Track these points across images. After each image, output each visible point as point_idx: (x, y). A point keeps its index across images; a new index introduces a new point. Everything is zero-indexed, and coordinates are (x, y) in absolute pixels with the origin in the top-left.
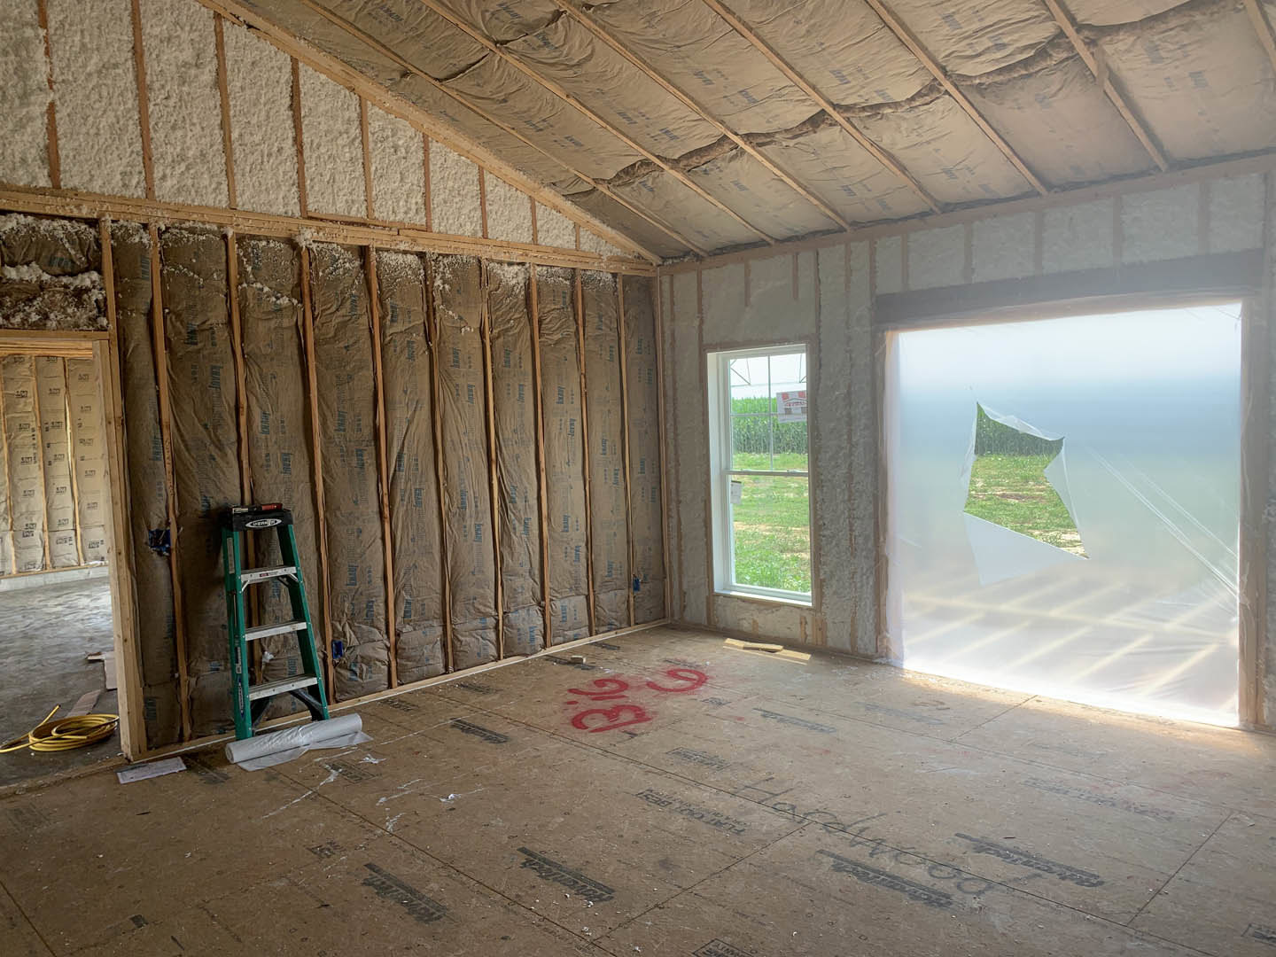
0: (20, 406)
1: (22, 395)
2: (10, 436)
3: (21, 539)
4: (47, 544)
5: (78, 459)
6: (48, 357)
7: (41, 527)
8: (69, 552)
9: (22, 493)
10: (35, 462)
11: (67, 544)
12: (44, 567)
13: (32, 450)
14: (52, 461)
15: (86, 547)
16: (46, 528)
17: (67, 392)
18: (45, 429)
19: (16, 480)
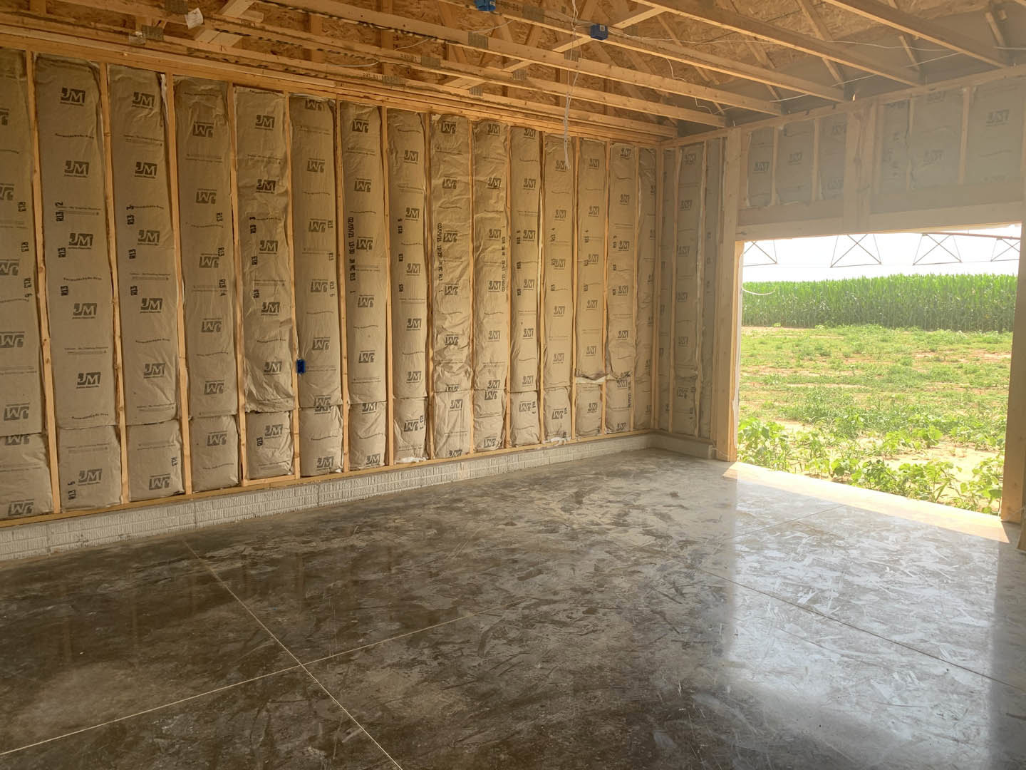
0: (492, 201)
1: (494, 186)
2: (479, 247)
3: (482, 402)
4: (508, 412)
5: (549, 288)
6: (526, 129)
7: (504, 388)
8: (528, 424)
9: (488, 336)
10: (503, 290)
11: (530, 413)
12: (503, 444)
13: (501, 272)
14: (522, 288)
15: (549, 416)
16: (508, 389)
17: (543, 188)
18: (516, 241)
19: (482, 315)
